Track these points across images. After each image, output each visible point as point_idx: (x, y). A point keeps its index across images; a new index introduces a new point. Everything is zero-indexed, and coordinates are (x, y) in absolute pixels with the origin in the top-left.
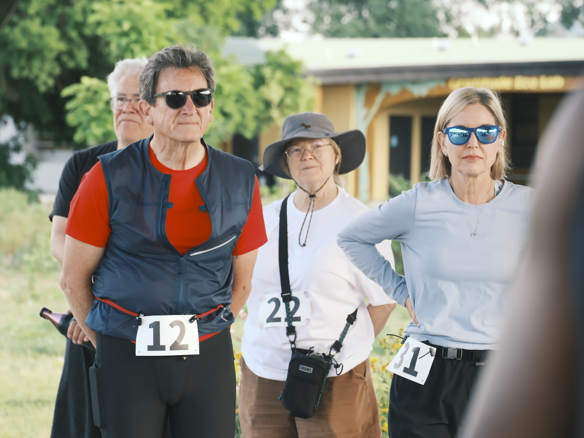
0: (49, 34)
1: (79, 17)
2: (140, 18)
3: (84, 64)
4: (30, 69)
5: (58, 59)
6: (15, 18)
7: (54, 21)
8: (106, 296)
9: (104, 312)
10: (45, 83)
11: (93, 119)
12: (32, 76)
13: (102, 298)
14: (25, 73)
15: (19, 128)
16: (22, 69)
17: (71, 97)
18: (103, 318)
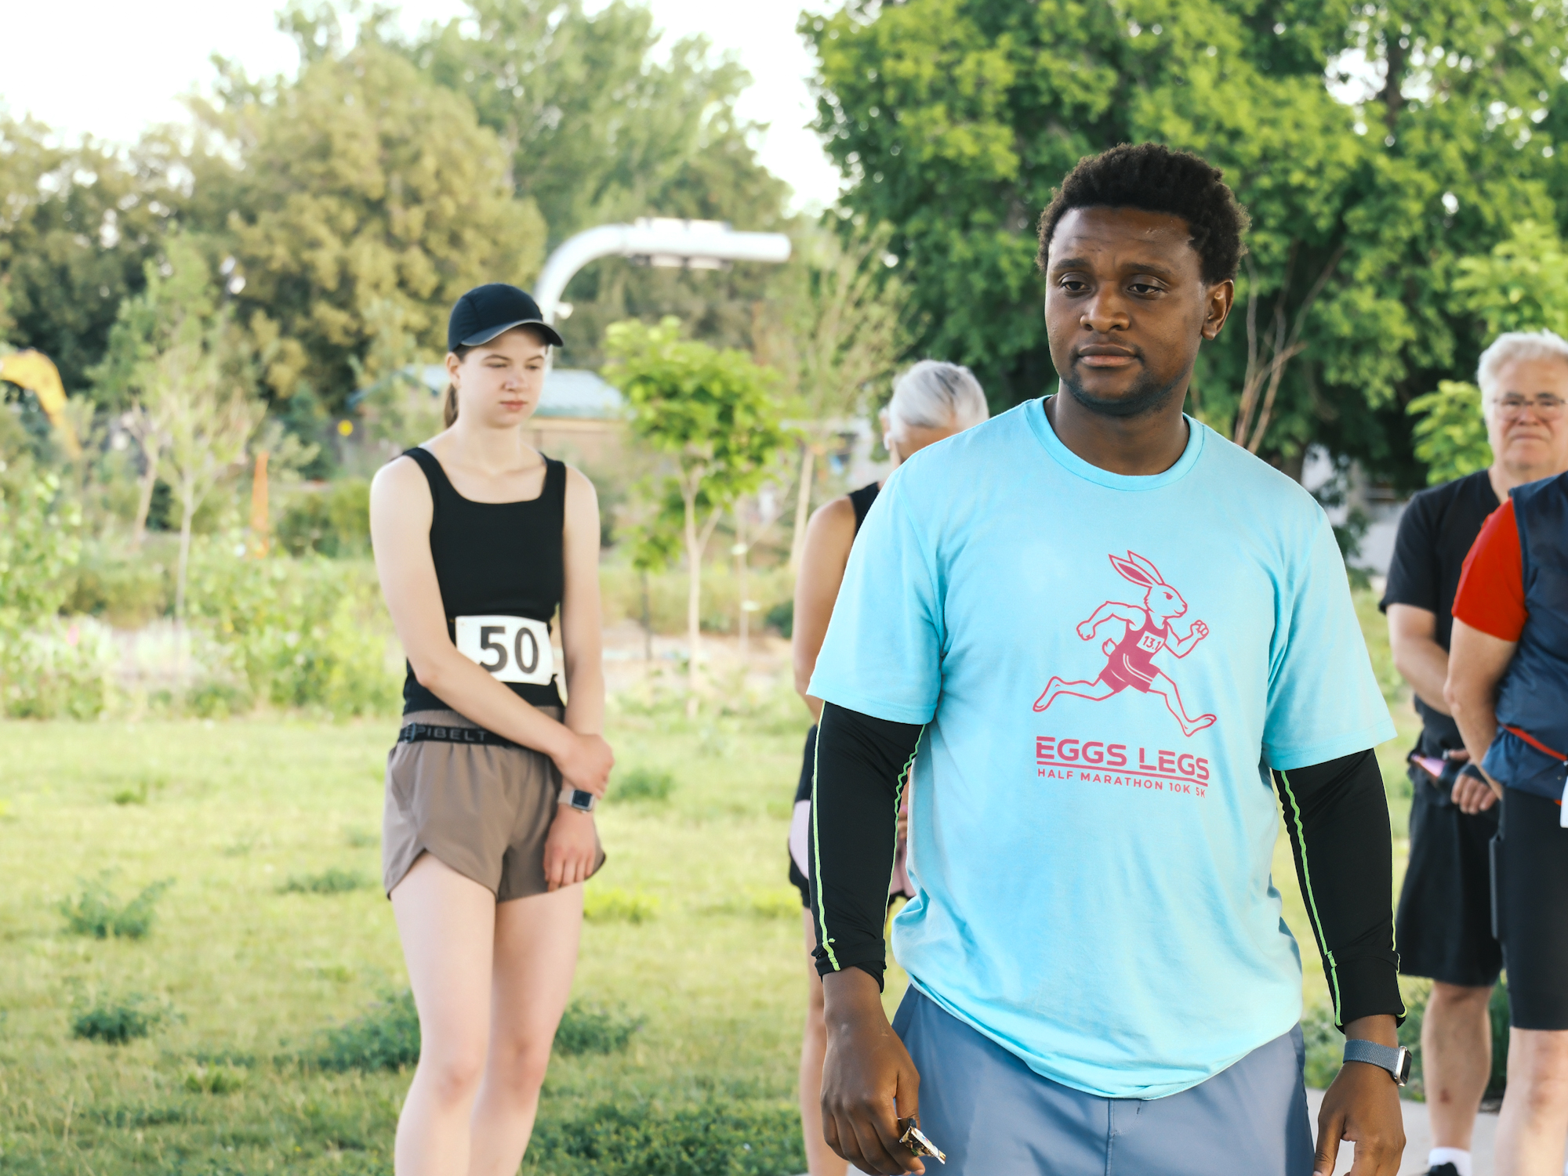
0: (1389, 312)
1: (1439, 285)
2: (1540, 281)
3: (1448, 361)
4: (1355, 369)
5: (1404, 354)
6: (1333, 286)
7: (1398, 290)
8: (1516, 722)
9: (1512, 750)
10: (1380, 395)
11: (1457, 450)
12: (1357, 382)
13: (1510, 725)
14: (1348, 377)
15: (1337, 467)
16: (1342, 370)
17: (1423, 415)
18: (1509, 759)
